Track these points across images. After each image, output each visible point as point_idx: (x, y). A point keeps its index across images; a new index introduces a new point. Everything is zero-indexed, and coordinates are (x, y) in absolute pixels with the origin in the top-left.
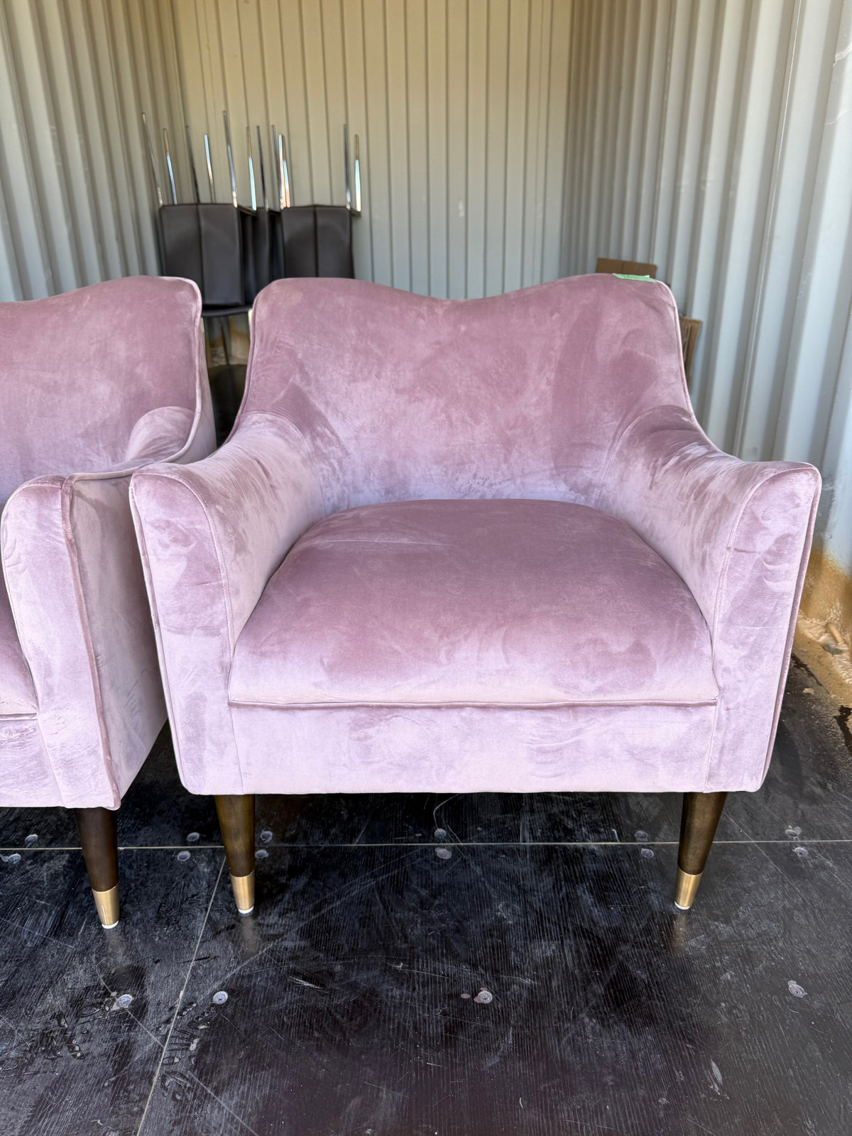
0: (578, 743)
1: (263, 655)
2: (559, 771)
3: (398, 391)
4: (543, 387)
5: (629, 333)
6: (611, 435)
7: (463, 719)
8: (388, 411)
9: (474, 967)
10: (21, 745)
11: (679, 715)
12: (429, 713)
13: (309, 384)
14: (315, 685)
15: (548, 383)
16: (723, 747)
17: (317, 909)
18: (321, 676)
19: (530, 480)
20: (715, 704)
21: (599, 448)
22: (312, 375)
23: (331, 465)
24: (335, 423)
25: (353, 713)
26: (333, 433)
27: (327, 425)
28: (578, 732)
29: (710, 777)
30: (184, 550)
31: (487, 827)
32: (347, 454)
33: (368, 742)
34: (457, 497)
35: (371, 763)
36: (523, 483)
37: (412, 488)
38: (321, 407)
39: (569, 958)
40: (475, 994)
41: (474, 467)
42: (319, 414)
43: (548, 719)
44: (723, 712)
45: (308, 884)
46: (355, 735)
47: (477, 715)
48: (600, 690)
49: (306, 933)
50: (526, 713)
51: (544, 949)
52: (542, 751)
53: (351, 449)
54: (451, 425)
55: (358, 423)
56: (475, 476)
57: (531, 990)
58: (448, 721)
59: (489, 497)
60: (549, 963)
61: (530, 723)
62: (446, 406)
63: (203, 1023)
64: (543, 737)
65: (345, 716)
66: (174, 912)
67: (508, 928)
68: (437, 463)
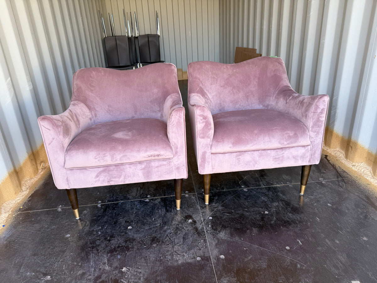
0: (283, 156)
1: (219, 142)
2: (279, 163)
3: (221, 86)
4: (255, 83)
5: (275, 70)
6: (273, 93)
7: (259, 153)
8: (219, 91)
9: (262, 208)
10: (169, 165)
11: (303, 148)
12: (252, 152)
13: (203, 86)
14: (230, 147)
15: (256, 82)
16: (312, 154)
17: (223, 202)
18: (231, 145)
19: (253, 105)
20: (310, 145)
21: (270, 96)
22: (204, 84)
23: (208, 104)
24: (209, 95)
25: (236, 153)
26: (208, 97)
27: (207, 95)
28: (283, 153)
29: (309, 161)
30: (205, 121)
31: (253, 184)
32: (211, 102)
33: (240, 159)
34: (237, 110)
35: (240, 164)
36: (251, 106)
37: (225, 109)
38: (206, 91)
40: (264, 212)
41: (240, 103)
42: (206, 93)
43: (277, 151)
44: (312, 147)
45: (218, 198)
46: (237, 158)
47: (262, 152)
48: (288, 144)
49: (223, 206)
50: (272, 150)
51: (275, 204)
52: (275, 158)
53: (212, 100)
54: (234, 94)
55: (213, 94)
56: (240, 105)
57: (276, 211)
58: (256, 154)
59: (244, 109)
60: (277, 206)
61: (273, 153)
62: (232, 89)
63: (210, 222)
64: (276, 155)
65: (235, 154)
66: (191, 206)
67: (266, 201)
68: (231, 102)
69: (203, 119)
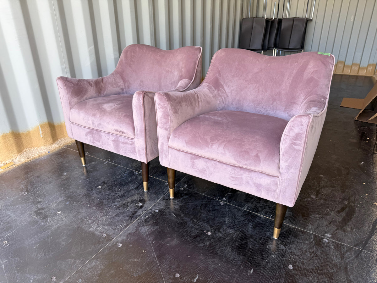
0: (241, 177)
1: (175, 137)
2: (236, 184)
3: (246, 81)
4: (287, 84)
5: (314, 71)
6: (301, 101)
7: (214, 163)
8: (242, 86)
9: (211, 227)
10: (132, 145)
11: (268, 178)
12: (207, 160)
13: (220, 77)
14: (184, 146)
15: (289, 83)
16: (281, 190)
19: (278, 112)
20: (278, 177)
21: (298, 104)
22: (222, 74)
23: (222, 99)
24: (226, 88)
25: (191, 155)
26: (224, 90)
27: (223, 88)
28: (241, 175)
29: (277, 198)
31: (237, 202)
32: (227, 96)
33: (194, 163)
34: (256, 113)
35: (194, 168)
36: (276, 112)
37: (244, 108)
38: (223, 83)
39: (235, 235)
40: (207, 232)
41: (263, 105)
42: (221, 85)
43: (234, 169)
44: (281, 180)
46: (191, 161)
47: (218, 163)
48: (246, 164)
50: (229, 166)
51: (231, 231)
52: (232, 177)
53: (229, 95)
54: (259, 92)
55: (232, 88)
56: (262, 107)
57: (220, 237)
58: (210, 164)
59: (265, 114)
60: (229, 234)
61: (230, 168)
62: (259, 86)
63: (151, 214)
64: (233, 173)
65: (189, 155)
67: (225, 224)
68: (252, 102)
69: (161, 108)
